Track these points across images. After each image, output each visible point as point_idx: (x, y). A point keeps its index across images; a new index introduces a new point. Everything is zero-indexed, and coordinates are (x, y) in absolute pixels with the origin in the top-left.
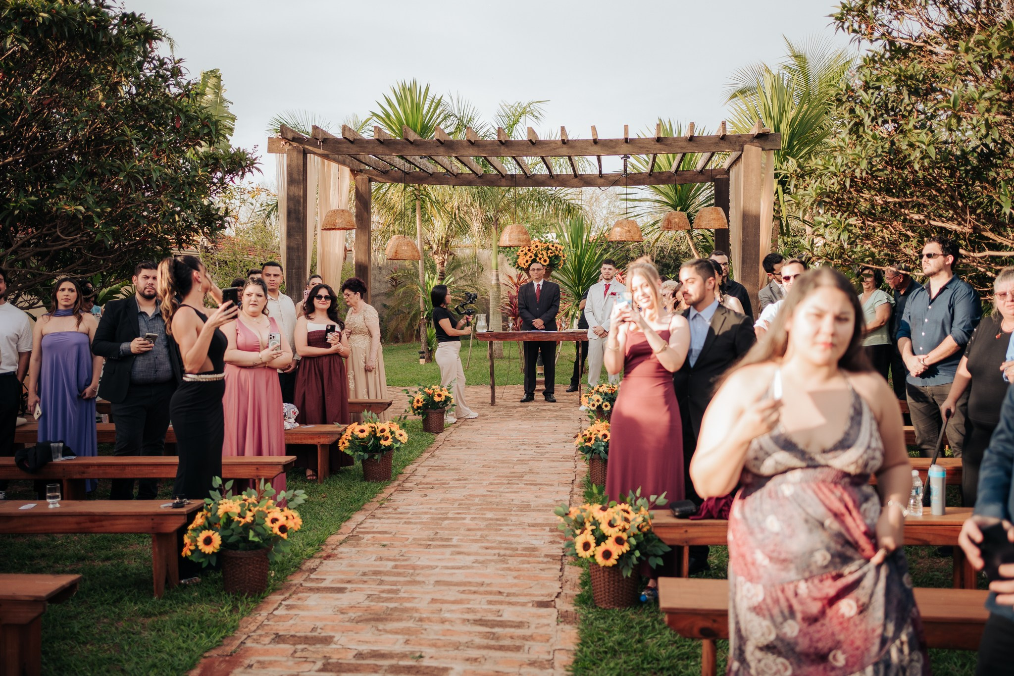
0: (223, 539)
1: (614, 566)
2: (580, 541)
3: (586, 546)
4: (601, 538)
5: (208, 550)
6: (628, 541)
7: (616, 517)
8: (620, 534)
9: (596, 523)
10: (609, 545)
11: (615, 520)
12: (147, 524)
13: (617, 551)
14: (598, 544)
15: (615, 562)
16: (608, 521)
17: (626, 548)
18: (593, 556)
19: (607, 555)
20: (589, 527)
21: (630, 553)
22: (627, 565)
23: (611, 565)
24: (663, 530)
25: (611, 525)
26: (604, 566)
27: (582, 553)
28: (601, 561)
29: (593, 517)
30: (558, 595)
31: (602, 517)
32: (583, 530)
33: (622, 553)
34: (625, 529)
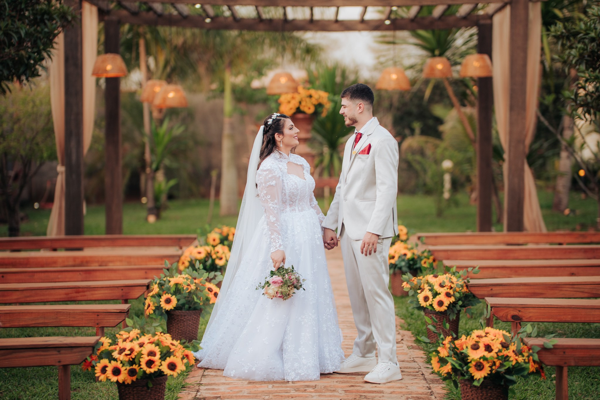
0: (178, 300)
1: (445, 311)
2: (421, 297)
3: (426, 299)
4: (436, 294)
5: (169, 307)
6: (454, 295)
7: (445, 280)
8: (448, 290)
9: (430, 285)
10: (442, 297)
11: (444, 282)
12: (118, 293)
13: (447, 302)
14: (434, 297)
15: (446, 308)
16: (439, 283)
17: (452, 299)
18: (431, 305)
19: (441, 303)
20: (427, 287)
21: (454, 304)
22: (453, 312)
23: (443, 310)
24: (476, 289)
25: (442, 286)
26: (439, 311)
27: (423, 304)
28: (437, 308)
29: (428, 283)
30: (402, 340)
31: (435, 282)
32: (422, 290)
33: (450, 302)
34: (451, 288)
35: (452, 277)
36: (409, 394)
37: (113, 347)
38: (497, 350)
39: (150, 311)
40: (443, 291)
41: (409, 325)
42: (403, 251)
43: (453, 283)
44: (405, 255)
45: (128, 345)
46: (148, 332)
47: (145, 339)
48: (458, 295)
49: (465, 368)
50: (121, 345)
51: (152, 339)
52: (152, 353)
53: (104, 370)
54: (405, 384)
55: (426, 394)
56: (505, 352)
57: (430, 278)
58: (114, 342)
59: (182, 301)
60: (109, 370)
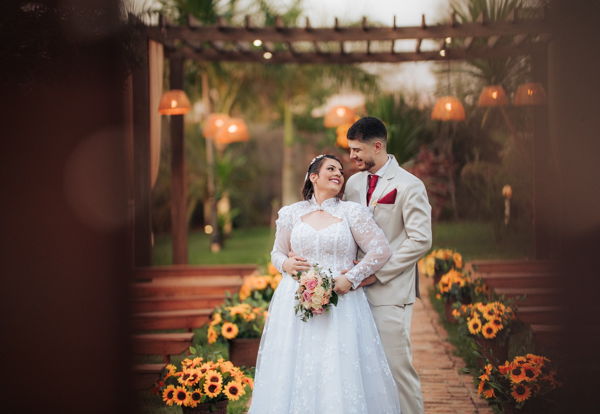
0: (239, 329)
1: (494, 338)
2: (470, 324)
3: (475, 326)
4: (484, 321)
5: (230, 336)
6: (502, 323)
7: (494, 309)
8: (497, 318)
9: (479, 313)
10: (490, 325)
11: (492, 310)
12: (183, 323)
13: (495, 329)
14: (483, 324)
15: (495, 336)
16: (487, 311)
17: (501, 327)
18: (480, 333)
19: (489, 331)
20: (476, 315)
21: (504, 331)
22: (502, 339)
23: (492, 338)
24: (524, 316)
25: (490, 313)
26: (488, 339)
27: (472, 331)
28: (485, 335)
29: (477, 311)
30: (454, 366)
31: (484, 309)
32: (472, 317)
33: (499, 330)
34: (499, 315)
35: (501, 305)
37: (178, 373)
38: (537, 375)
39: (212, 339)
40: (491, 318)
41: (461, 351)
42: (456, 280)
43: (501, 311)
44: (459, 283)
45: (192, 371)
46: (210, 359)
47: (207, 366)
48: (506, 322)
49: (507, 392)
50: (186, 371)
51: (214, 366)
52: (214, 379)
53: (170, 395)
54: (454, 408)
56: (546, 377)
57: (479, 306)
58: (179, 369)
59: (243, 330)
60: (175, 394)
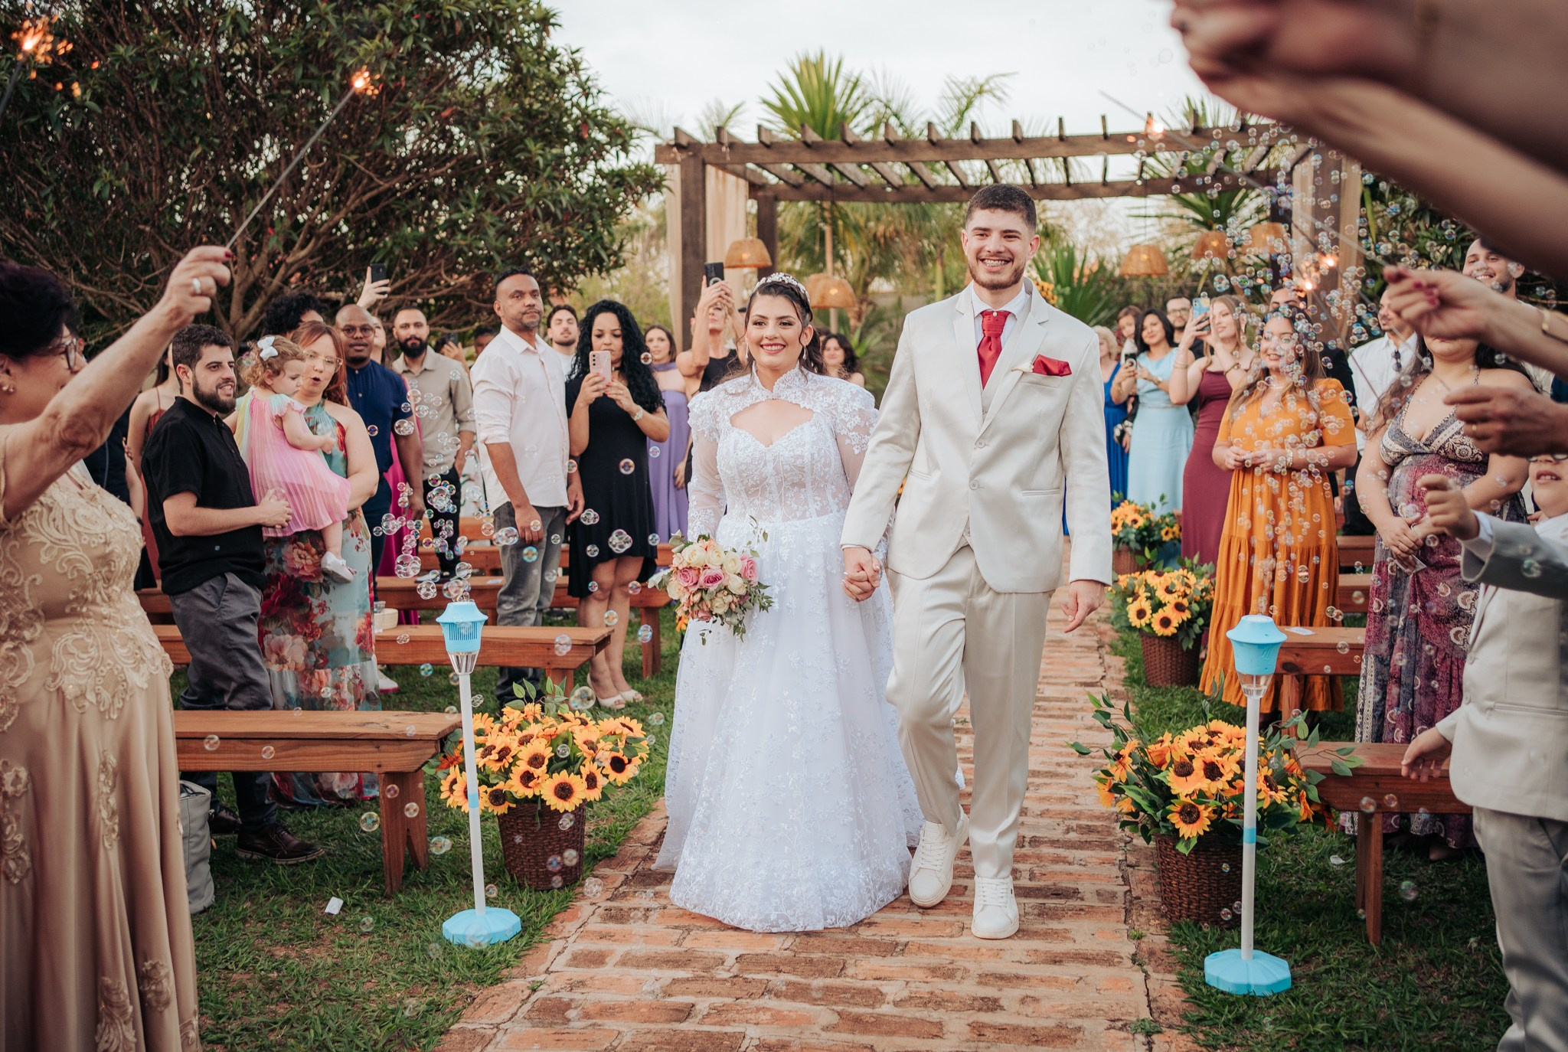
1: (1173, 634)
2: (1132, 609)
3: (1141, 614)
4: (1158, 606)
6: (1189, 608)
7: (1176, 582)
8: (1180, 600)
9: (1149, 589)
10: (1168, 611)
11: (1173, 585)
13: (1177, 618)
14: (1155, 610)
15: (1175, 632)
16: (1164, 587)
17: (1187, 615)
18: (1149, 625)
19: (1166, 622)
20: (1143, 593)
21: (1190, 622)
22: (1188, 635)
23: (1170, 635)
25: (1169, 591)
26: (1162, 637)
27: (1135, 622)
28: (1159, 630)
29: (1147, 585)
30: (1103, 678)
31: (1158, 584)
32: (1135, 597)
33: (1183, 621)
34: (1185, 595)
35: (1190, 575)
36: (1076, 818)
43: (1188, 586)
48: (1196, 607)
55: (1108, 818)
57: (1150, 576)
